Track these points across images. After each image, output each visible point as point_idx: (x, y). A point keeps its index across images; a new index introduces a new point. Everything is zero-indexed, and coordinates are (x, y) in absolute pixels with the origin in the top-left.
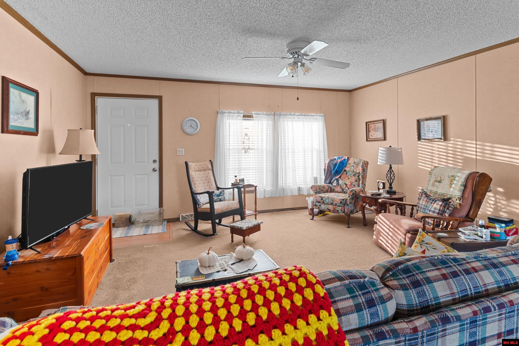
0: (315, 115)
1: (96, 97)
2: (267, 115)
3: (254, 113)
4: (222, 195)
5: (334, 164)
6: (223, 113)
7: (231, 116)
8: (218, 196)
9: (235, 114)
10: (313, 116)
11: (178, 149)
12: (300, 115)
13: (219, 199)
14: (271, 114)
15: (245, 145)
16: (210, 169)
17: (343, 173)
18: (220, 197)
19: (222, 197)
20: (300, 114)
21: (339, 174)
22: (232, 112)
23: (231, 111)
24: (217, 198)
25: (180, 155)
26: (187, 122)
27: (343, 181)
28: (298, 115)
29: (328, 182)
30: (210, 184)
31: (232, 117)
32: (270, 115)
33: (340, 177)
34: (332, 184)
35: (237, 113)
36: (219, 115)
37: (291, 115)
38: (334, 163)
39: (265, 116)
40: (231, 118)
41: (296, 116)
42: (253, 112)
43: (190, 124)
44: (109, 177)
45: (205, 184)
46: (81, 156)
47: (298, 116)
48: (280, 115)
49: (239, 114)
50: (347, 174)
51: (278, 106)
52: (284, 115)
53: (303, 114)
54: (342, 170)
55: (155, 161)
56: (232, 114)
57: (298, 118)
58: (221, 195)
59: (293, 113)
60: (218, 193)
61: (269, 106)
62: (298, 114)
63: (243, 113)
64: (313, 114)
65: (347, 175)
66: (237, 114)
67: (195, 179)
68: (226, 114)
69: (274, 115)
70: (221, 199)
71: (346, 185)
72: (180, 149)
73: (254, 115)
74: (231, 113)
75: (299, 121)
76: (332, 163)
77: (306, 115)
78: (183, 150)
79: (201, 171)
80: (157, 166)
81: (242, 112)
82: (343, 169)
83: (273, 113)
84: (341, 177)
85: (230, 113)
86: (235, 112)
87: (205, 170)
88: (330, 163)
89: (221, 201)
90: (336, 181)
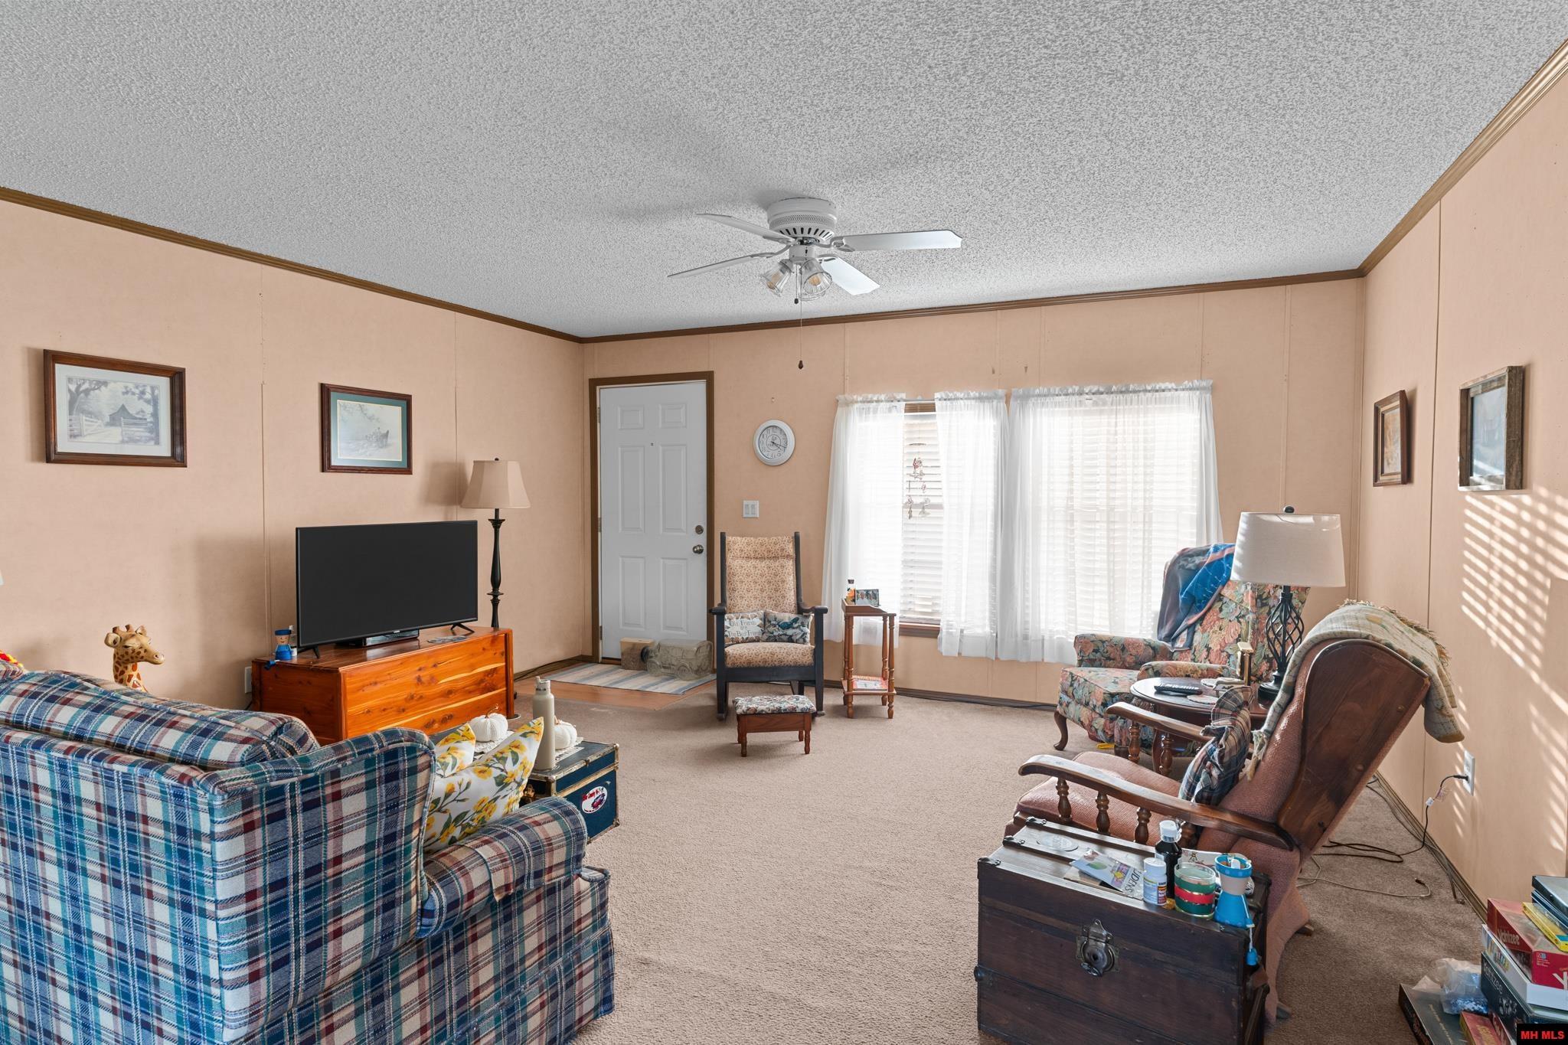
0: (1173, 385)
1: (598, 388)
2: (980, 399)
3: (939, 397)
4: (797, 628)
5: (1190, 569)
6: (849, 404)
7: (871, 410)
8: (784, 628)
9: (882, 404)
10: (1157, 391)
11: (745, 502)
12: (1102, 393)
13: (786, 635)
14: (996, 397)
15: (928, 492)
16: (788, 556)
17: (1213, 604)
18: (790, 632)
19: (798, 631)
20: (1102, 390)
21: (1200, 608)
22: (875, 398)
23: (870, 396)
24: (781, 633)
25: (750, 516)
26: (765, 432)
27: (1206, 635)
28: (1093, 394)
29: (1165, 632)
30: (778, 594)
31: (875, 411)
32: (989, 399)
33: (1202, 619)
34: (1174, 640)
35: (887, 401)
36: (839, 410)
37: (1067, 395)
38: (1191, 566)
39: (973, 402)
40: (871, 415)
41: (1087, 396)
42: (937, 395)
43: (770, 439)
44: (620, 559)
45: (764, 594)
46: (497, 511)
47: (1094, 397)
48: (1026, 397)
49: (893, 404)
50: (1221, 610)
51: (1026, 368)
52: (1039, 395)
53: (1114, 388)
54: (1212, 595)
55: (699, 530)
56: (875, 404)
57: (1096, 404)
58: (795, 625)
59: (1077, 388)
60: (787, 621)
61: (993, 372)
62: (1095, 389)
63: (905, 401)
64: (1163, 386)
65: (1221, 616)
66: (888, 405)
67: (736, 578)
68: (856, 406)
69: (1008, 399)
70: (791, 636)
71: (1209, 649)
72: (750, 503)
73: (938, 404)
74: (871, 402)
75: (1101, 412)
76: (1183, 567)
77: (1127, 391)
78: (757, 503)
79: (762, 558)
80: (702, 540)
81: (903, 396)
82: (1214, 590)
83: (1001, 392)
84: (1205, 622)
85: (869, 402)
86: (883, 397)
87: (776, 558)
88: (1177, 566)
89: (790, 640)
90: (1185, 632)
